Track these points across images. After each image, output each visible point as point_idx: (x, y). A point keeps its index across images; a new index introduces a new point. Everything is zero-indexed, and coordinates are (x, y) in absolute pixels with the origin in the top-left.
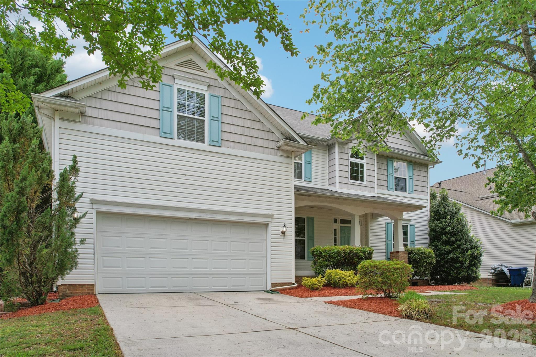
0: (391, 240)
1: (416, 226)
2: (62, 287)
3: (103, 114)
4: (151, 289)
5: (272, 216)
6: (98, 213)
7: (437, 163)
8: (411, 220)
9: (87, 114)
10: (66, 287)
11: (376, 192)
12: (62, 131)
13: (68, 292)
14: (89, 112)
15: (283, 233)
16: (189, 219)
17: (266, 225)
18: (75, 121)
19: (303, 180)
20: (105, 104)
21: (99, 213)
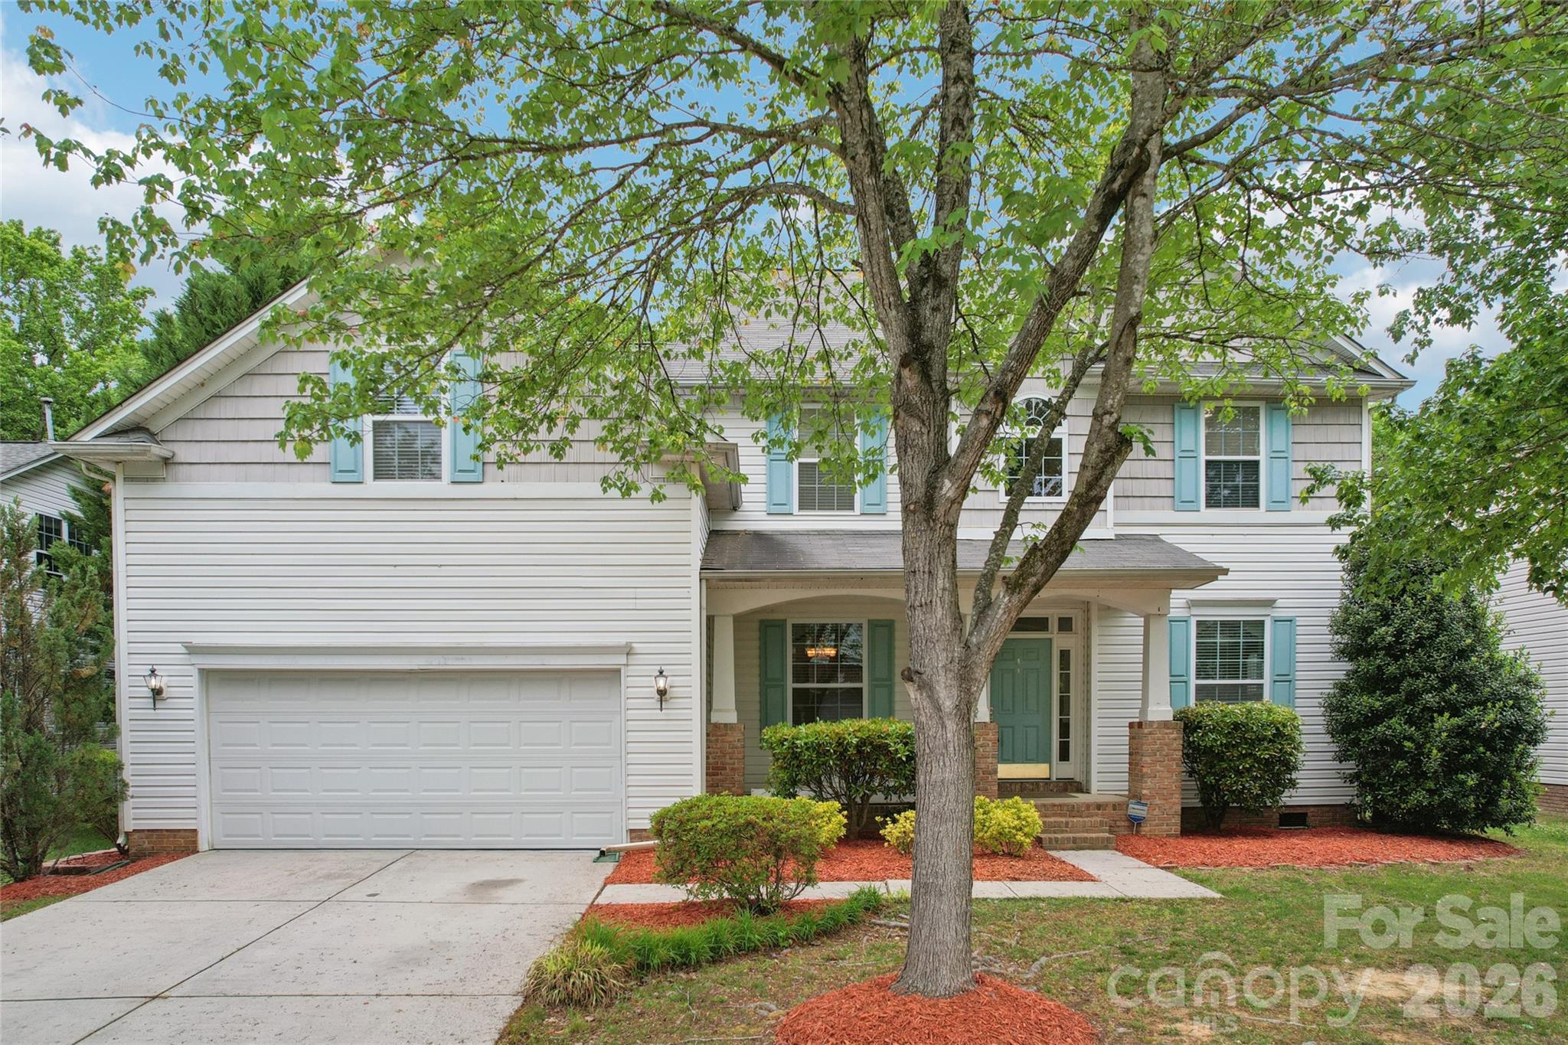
0: (1187, 675)
1: (1300, 621)
2: (136, 836)
3: (209, 453)
4: (324, 841)
5: (628, 651)
6: (202, 671)
7: (1401, 388)
8: (1274, 601)
9: (177, 459)
10: (143, 835)
11: (1110, 524)
12: (130, 504)
13: (146, 845)
14: (183, 453)
15: (662, 693)
16: (411, 672)
17: (613, 675)
18: (154, 480)
19: (857, 511)
20: (212, 430)
21: (206, 675)
